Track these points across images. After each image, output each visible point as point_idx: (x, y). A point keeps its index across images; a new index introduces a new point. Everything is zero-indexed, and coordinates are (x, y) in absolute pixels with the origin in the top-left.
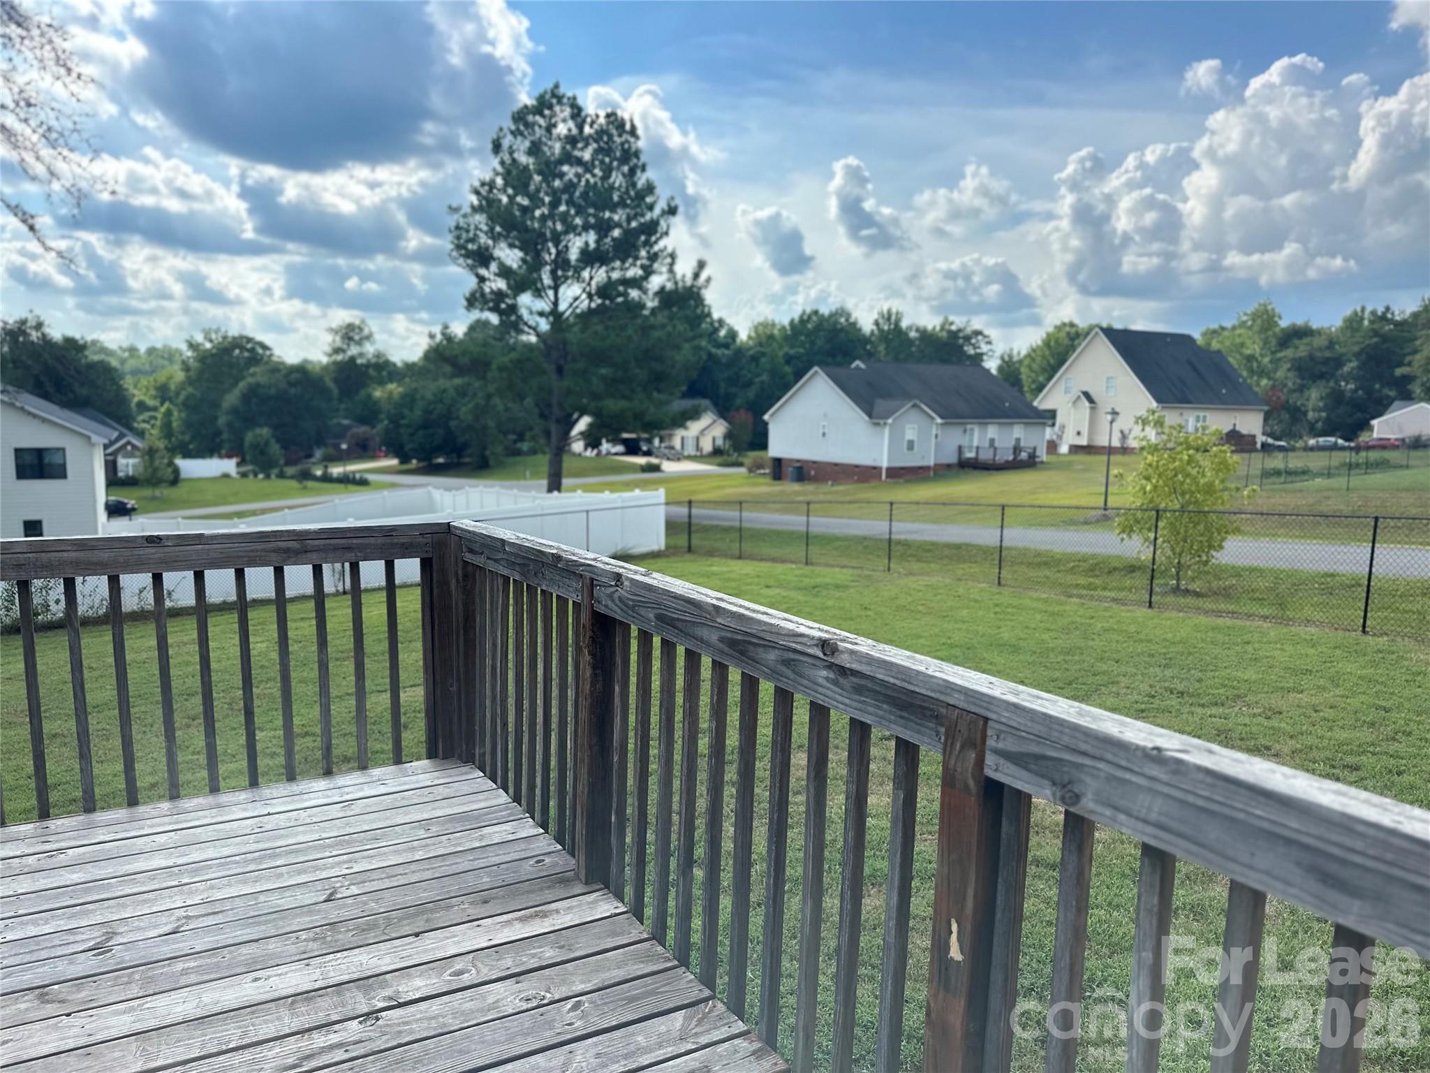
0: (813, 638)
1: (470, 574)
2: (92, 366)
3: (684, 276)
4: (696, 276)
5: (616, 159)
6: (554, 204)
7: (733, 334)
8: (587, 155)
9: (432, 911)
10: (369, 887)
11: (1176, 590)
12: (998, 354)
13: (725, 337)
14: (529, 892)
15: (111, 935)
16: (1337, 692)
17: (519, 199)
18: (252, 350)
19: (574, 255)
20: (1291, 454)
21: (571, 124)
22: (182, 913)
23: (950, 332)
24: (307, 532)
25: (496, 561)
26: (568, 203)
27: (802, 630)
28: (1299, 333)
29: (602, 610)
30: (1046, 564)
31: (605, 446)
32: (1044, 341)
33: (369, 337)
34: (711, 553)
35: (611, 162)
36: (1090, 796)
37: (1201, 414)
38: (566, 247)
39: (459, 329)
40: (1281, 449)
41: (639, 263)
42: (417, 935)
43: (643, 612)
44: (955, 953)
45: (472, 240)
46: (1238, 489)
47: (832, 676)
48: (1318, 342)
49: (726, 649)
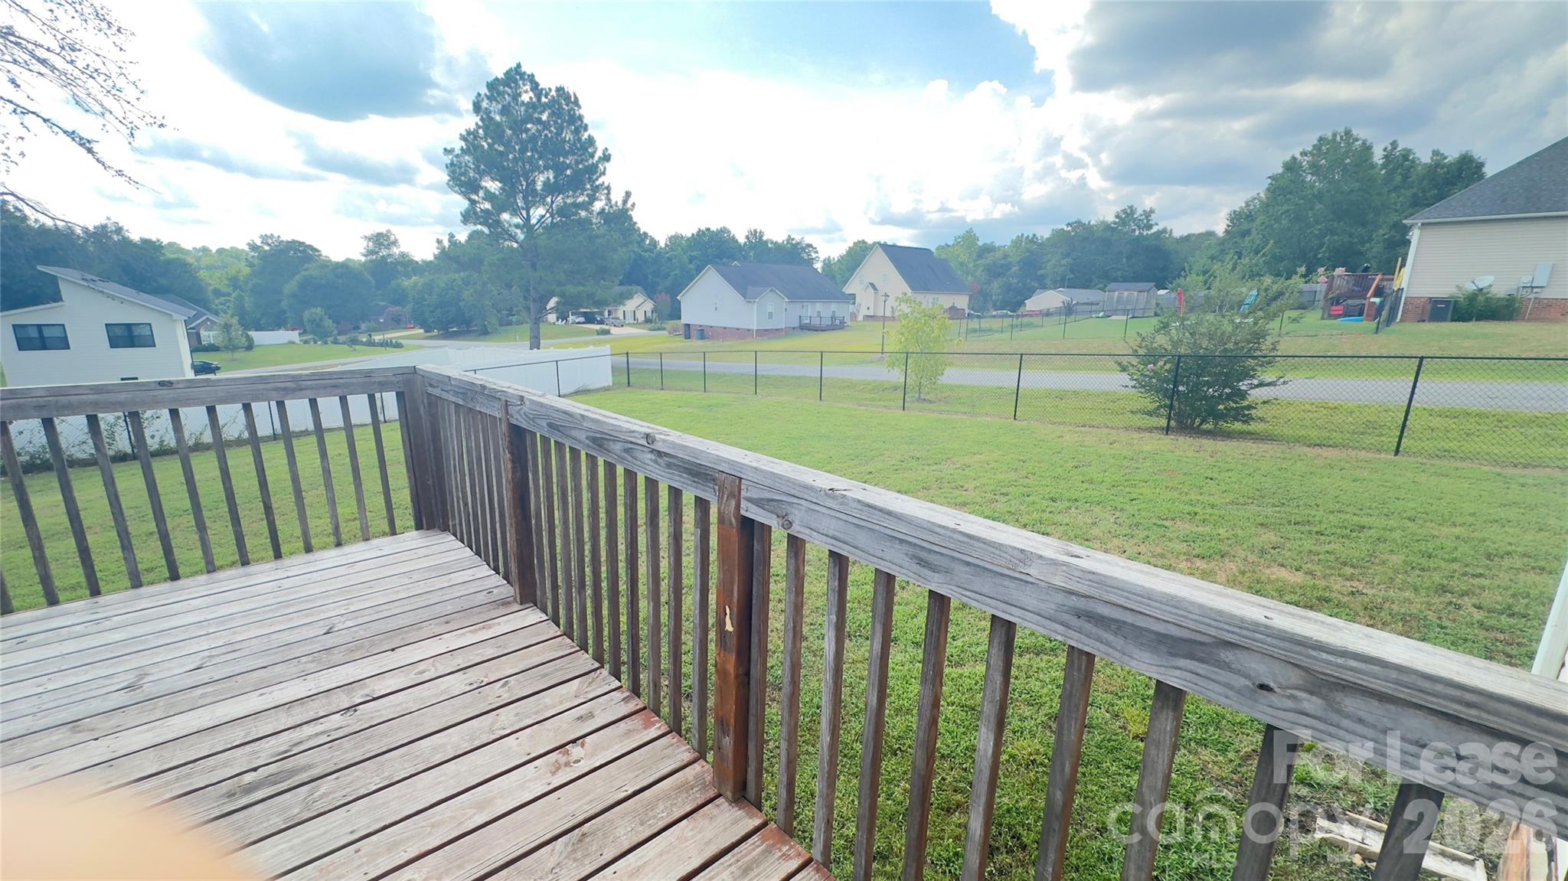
0: (641, 433)
1: (433, 402)
2: (169, 262)
3: (617, 202)
4: (625, 202)
5: (565, 121)
6: (523, 151)
7: (654, 243)
8: (544, 117)
9: (406, 632)
10: (360, 621)
11: (919, 400)
12: (822, 259)
13: (649, 244)
14: (480, 613)
15: (142, 676)
16: (1000, 453)
17: (496, 146)
18: (304, 251)
19: (539, 186)
20: (982, 320)
21: (531, 94)
22: (207, 653)
23: (792, 244)
24: (300, 376)
25: (447, 391)
26: (532, 151)
27: (635, 428)
28: (988, 249)
29: (515, 422)
30: (848, 387)
31: (571, 318)
32: (847, 252)
33: (395, 243)
34: (643, 387)
35: (562, 124)
36: (797, 522)
37: (936, 296)
38: (534, 180)
39: (462, 236)
40: (978, 317)
41: (585, 193)
42: (393, 650)
43: (539, 421)
44: (729, 627)
45: (464, 174)
46: (951, 340)
47: (653, 457)
48: (998, 255)
49: (591, 444)
